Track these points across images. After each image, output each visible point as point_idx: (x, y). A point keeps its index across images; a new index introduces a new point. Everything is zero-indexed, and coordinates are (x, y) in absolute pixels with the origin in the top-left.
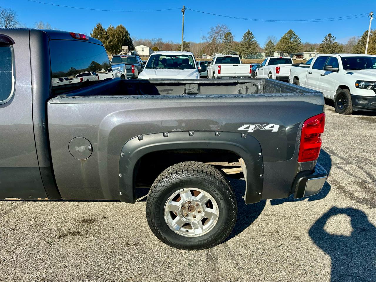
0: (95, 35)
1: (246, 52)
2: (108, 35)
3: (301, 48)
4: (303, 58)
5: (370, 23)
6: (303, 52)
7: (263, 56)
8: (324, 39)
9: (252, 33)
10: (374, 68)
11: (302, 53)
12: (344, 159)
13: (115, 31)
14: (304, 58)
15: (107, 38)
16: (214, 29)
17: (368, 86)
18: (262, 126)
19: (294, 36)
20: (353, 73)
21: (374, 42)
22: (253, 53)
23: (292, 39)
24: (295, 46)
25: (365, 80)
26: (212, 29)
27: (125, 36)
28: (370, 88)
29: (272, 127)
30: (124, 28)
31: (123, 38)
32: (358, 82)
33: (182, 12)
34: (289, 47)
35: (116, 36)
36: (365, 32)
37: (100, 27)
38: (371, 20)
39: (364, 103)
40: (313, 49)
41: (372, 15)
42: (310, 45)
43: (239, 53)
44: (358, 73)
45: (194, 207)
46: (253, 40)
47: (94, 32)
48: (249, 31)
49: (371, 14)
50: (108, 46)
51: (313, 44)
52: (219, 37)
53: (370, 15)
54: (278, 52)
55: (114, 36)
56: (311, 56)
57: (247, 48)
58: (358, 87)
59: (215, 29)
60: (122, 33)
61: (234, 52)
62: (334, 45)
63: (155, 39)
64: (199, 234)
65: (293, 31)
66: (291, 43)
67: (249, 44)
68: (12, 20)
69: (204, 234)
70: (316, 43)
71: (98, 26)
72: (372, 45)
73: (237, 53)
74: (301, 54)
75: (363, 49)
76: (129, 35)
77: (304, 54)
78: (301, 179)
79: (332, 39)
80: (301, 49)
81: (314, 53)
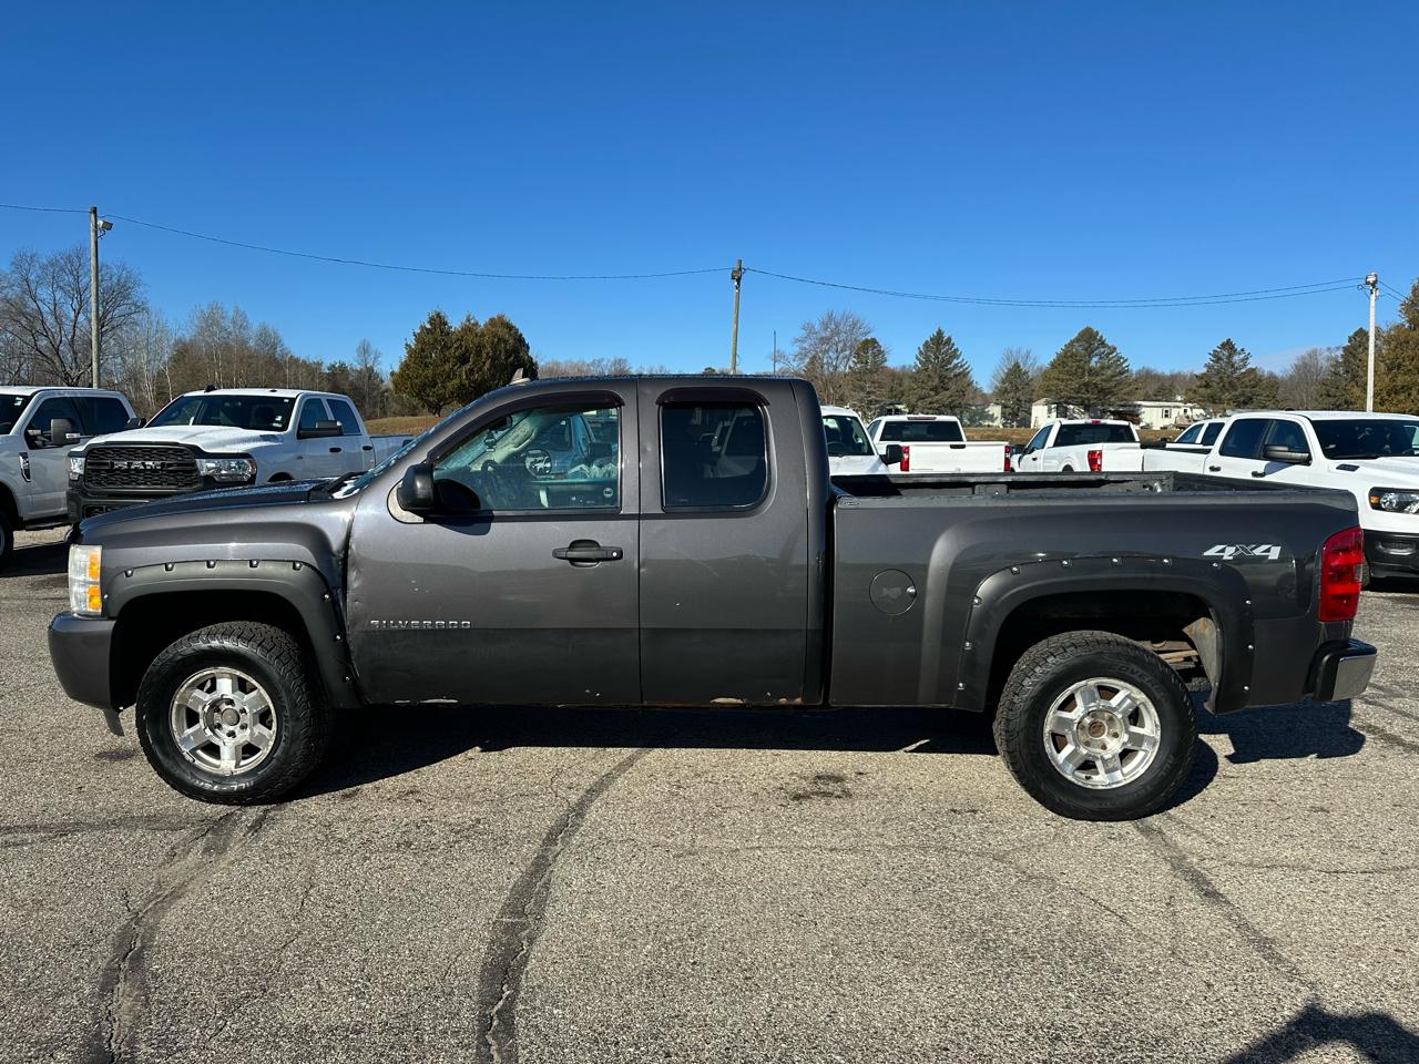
0: (423, 350)
1: (931, 403)
2: (467, 351)
3: (1131, 388)
4: (1138, 423)
5: (1372, 311)
6: (1139, 403)
7: (992, 418)
8: (1208, 359)
9: (949, 339)
10: (1416, 452)
11: (1135, 406)
12: (1380, 688)
13: (483, 335)
14: (1142, 424)
15: (463, 360)
16: (813, 327)
17: (1408, 504)
18: (1248, 548)
19: (1102, 350)
20: (1357, 467)
21: (1390, 370)
22: (960, 406)
23: (1095, 359)
24: (1105, 381)
25: (1396, 487)
26: (809, 328)
27: (515, 351)
28: (1414, 511)
29: (1268, 550)
30: (510, 327)
31: (506, 359)
32: (1377, 493)
33: (733, 278)
34: (1086, 385)
35: (488, 354)
36: (1352, 334)
37: (438, 322)
38: (1373, 297)
39: (1406, 552)
40: (1170, 391)
41: (1375, 282)
42: (1158, 378)
43: (908, 407)
44: (1373, 466)
45: (1101, 725)
46: (955, 361)
47: (418, 337)
48: (940, 333)
49: (1371, 279)
50: (464, 385)
51: (1167, 373)
52: (833, 356)
53: (1368, 283)
54: (1047, 403)
55: (479, 354)
56: (1166, 416)
57: (935, 389)
58: (1376, 507)
59: (817, 327)
60: (506, 342)
61: (891, 404)
62: (1246, 379)
63: (604, 363)
64: (1117, 783)
65: (1097, 333)
66: (1092, 372)
67: (942, 379)
68: (124, 298)
69: (1128, 781)
70: (1176, 371)
71: (432, 321)
72: (1387, 379)
73: (900, 407)
74: (1131, 409)
75: (1357, 391)
76: (528, 348)
77: (1143, 409)
78: (1326, 658)
79: (1236, 358)
80: (1128, 394)
81: (1179, 407)
